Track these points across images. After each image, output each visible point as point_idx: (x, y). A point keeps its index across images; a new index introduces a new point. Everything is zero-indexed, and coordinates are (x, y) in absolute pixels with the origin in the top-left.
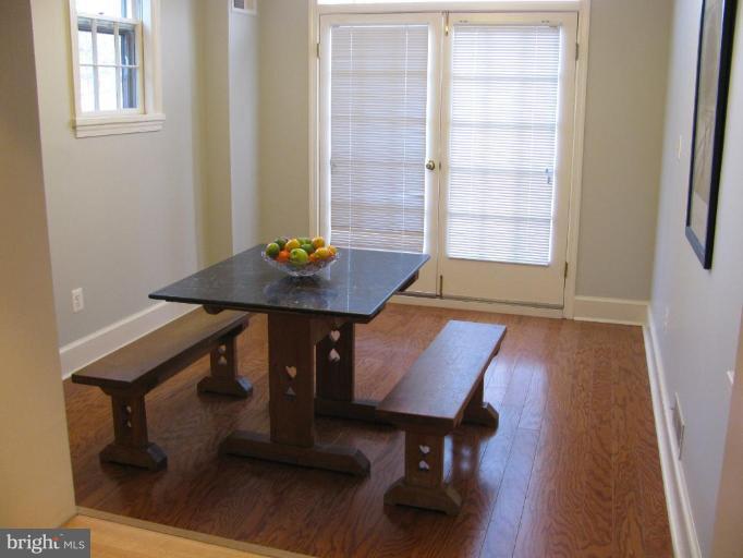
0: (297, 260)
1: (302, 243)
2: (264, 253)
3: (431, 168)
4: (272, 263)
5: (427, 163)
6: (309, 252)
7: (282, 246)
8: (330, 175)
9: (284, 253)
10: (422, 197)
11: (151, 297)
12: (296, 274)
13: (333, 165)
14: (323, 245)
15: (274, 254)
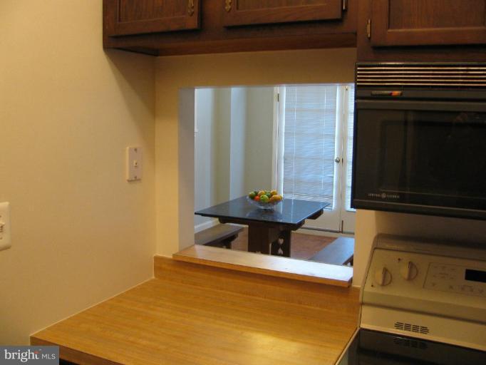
0: (263, 200)
1: (266, 193)
2: (248, 197)
3: (338, 162)
4: (252, 202)
5: (335, 158)
6: (270, 197)
7: (256, 194)
8: (283, 164)
9: (257, 197)
10: (333, 177)
11: (195, 214)
12: (262, 208)
13: (285, 159)
14: (276, 194)
15: (252, 197)
